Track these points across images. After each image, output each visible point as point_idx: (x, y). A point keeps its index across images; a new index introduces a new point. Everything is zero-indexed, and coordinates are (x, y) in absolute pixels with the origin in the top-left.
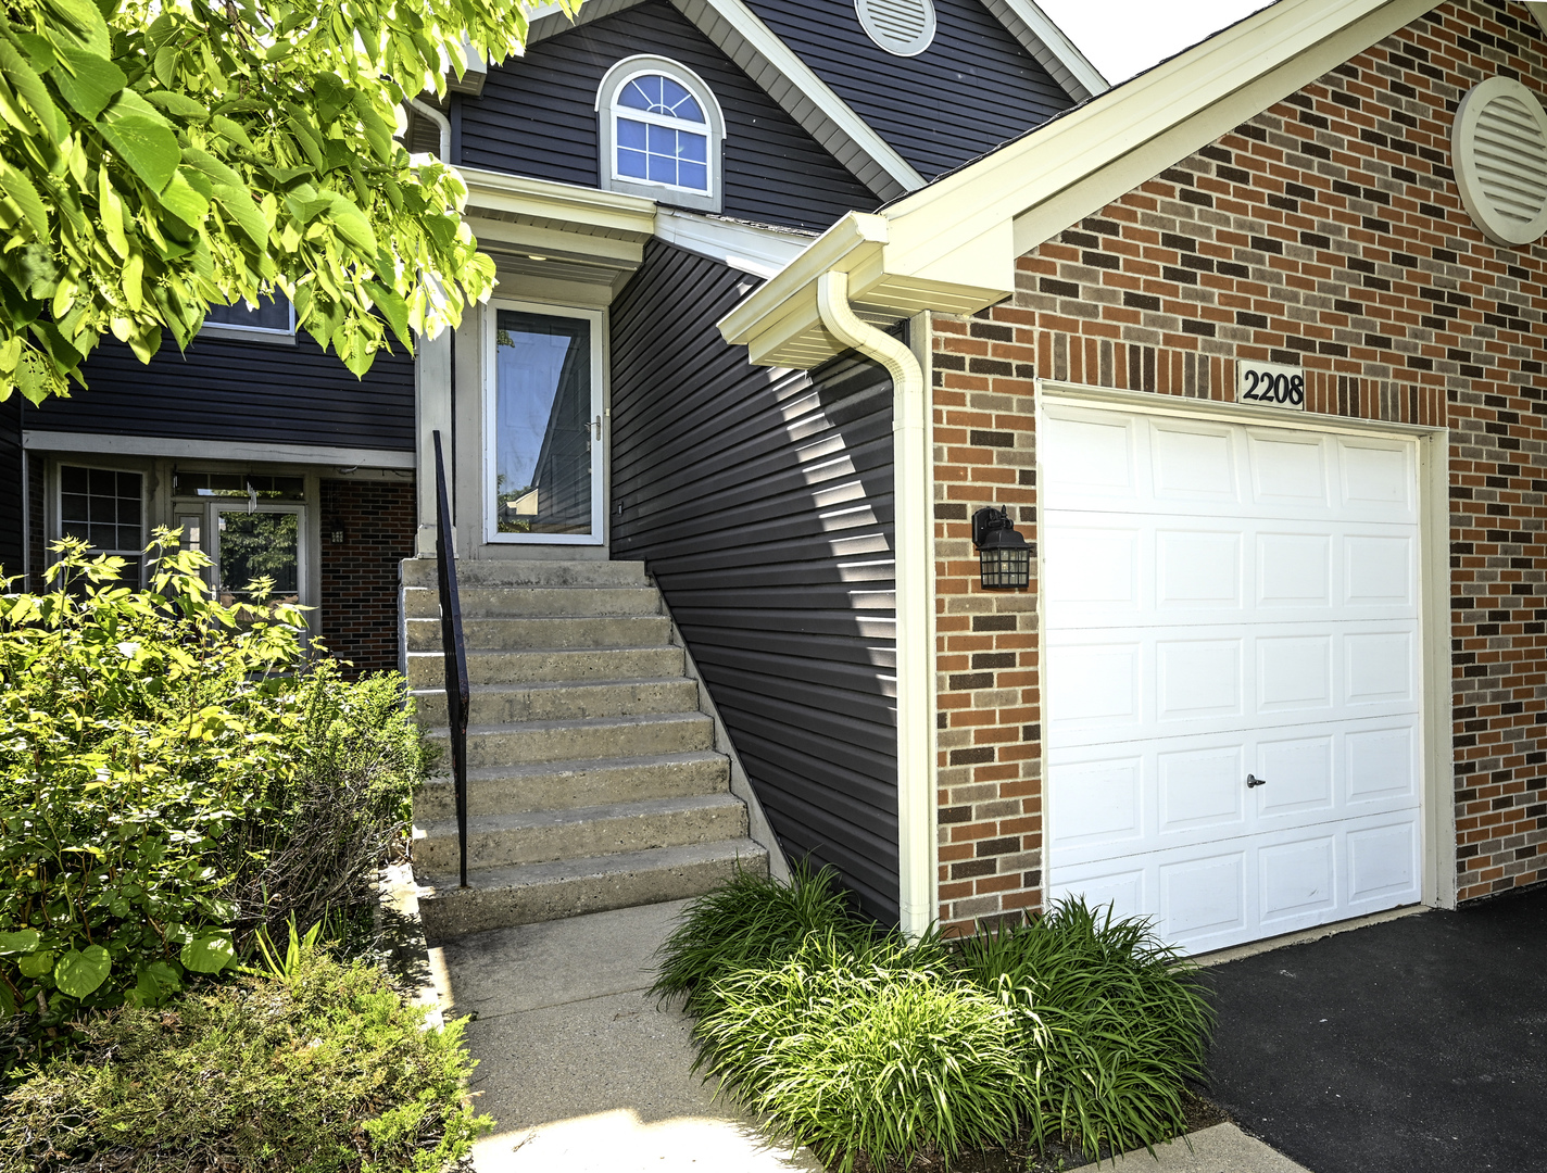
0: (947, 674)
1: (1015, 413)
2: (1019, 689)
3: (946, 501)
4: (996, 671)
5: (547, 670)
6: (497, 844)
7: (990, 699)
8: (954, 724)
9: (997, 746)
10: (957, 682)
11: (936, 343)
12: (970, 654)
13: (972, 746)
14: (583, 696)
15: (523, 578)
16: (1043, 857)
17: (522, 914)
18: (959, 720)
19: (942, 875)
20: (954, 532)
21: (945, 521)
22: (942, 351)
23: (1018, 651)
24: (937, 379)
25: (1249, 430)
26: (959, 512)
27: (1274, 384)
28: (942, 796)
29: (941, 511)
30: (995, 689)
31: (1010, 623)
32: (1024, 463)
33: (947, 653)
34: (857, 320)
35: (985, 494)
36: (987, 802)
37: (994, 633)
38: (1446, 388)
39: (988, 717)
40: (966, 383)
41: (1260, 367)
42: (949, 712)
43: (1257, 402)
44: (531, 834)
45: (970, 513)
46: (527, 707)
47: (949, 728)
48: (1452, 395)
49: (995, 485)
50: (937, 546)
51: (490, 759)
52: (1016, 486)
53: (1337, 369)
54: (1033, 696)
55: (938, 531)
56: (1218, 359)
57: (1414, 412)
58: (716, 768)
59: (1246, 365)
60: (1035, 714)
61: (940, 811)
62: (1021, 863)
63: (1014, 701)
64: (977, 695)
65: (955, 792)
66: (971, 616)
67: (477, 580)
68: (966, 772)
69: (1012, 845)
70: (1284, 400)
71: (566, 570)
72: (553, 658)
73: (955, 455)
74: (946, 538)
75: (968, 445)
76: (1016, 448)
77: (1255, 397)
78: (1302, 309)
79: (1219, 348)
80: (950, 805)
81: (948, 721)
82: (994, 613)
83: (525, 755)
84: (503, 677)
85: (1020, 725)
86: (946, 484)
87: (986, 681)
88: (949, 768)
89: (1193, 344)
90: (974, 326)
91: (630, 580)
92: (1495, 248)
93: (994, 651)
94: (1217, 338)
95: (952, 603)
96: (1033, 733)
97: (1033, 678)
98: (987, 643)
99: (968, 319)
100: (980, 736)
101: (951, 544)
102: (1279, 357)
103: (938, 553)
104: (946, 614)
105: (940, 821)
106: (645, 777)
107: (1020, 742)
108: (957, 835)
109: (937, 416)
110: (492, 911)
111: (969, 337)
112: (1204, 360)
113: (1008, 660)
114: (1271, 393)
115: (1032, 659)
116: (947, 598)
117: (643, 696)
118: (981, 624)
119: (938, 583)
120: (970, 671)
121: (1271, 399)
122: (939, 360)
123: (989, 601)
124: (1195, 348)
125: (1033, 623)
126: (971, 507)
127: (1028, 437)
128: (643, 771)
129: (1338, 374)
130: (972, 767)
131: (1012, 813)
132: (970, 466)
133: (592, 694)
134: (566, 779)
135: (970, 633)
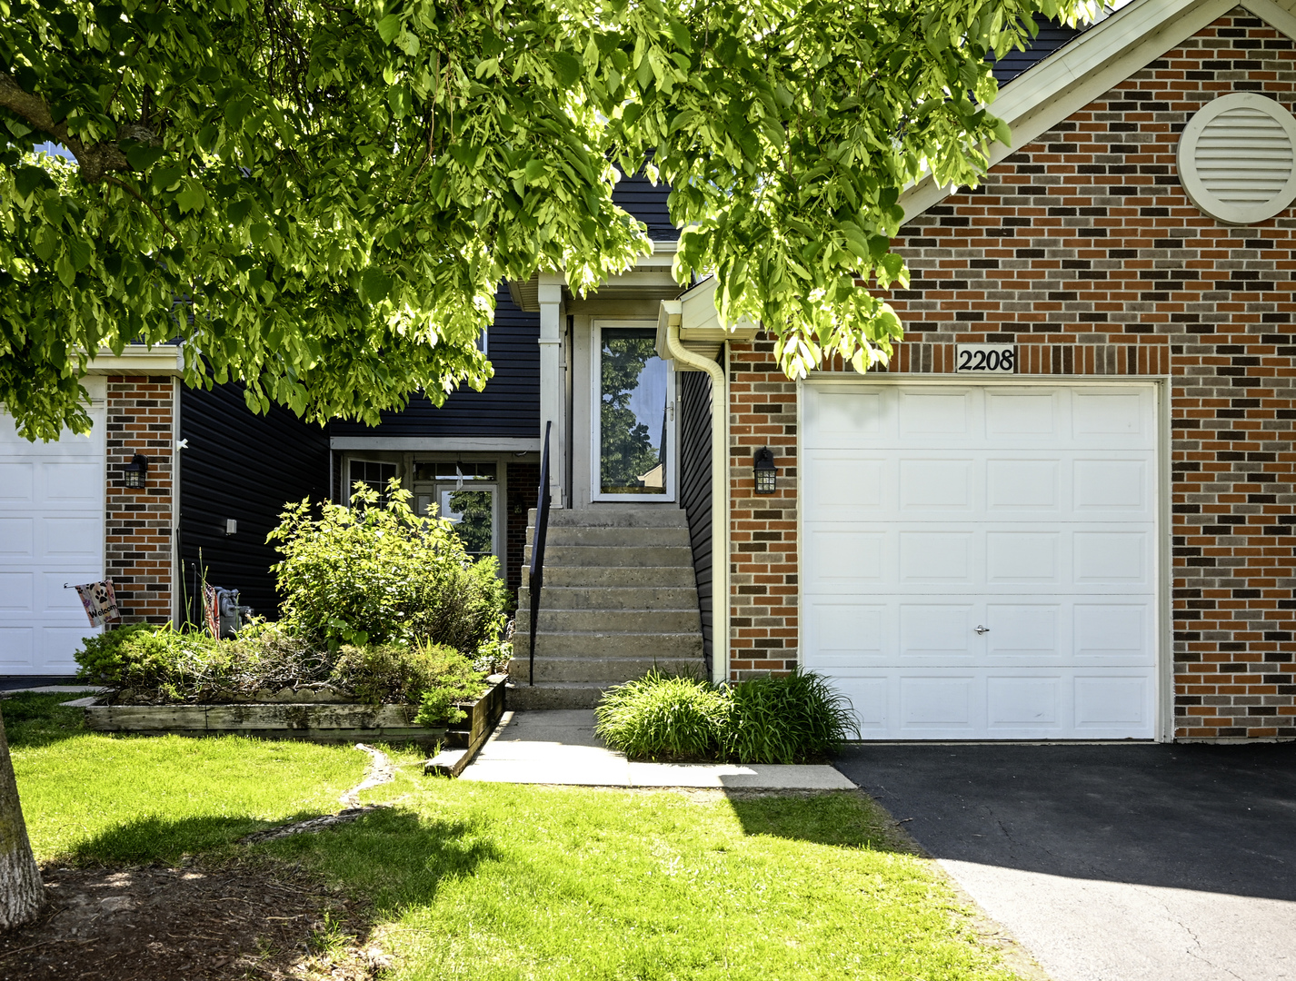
0: (737, 543)
1: (783, 393)
2: (784, 554)
3: (737, 445)
4: (768, 543)
5: (604, 579)
6: (553, 668)
7: (764, 558)
8: (741, 570)
9: (768, 586)
10: (743, 548)
11: (732, 357)
12: (752, 532)
13: (753, 584)
14: (622, 594)
15: (603, 521)
16: (798, 653)
17: (560, 704)
18: (743, 569)
19: (733, 654)
20: (742, 463)
21: (737, 457)
22: (736, 361)
23: (783, 531)
24: (732, 378)
25: (986, 389)
26: (746, 451)
27: (986, 357)
28: (733, 611)
29: (734, 451)
30: (768, 553)
31: (778, 515)
32: (788, 422)
33: (737, 531)
34: (684, 351)
35: (764, 441)
36: (761, 617)
37: (768, 521)
38: (1170, 344)
39: (764, 568)
40: (751, 378)
41: (973, 348)
42: (738, 564)
43: (972, 371)
44: (572, 665)
45: (752, 452)
46: (587, 599)
47: (738, 573)
48: (1177, 350)
49: (769, 435)
50: (731, 471)
51: (559, 627)
52: (783, 435)
53: (1050, 341)
54: (793, 558)
55: (732, 462)
56: (940, 346)
57: (1132, 365)
58: (694, 640)
59: (962, 347)
60: (795, 568)
61: (732, 619)
62: (783, 655)
63: (780, 560)
64: (756, 556)
65: (741, 609)
66: (752, 510)
67: (573, 523)
68: (749, 598)
69: (778, 644)
70: (995, 368)
71: (631, 516)
72: (609, 570)
73: (743, 419)
74: (737, 466)
75: (752, 413)
76: (784, 413)
77: (969, 368)
78: (1017, 304)
79: (941, 338)
80: (738, 616)
81: (738, 569)
82: (768, 509)
83: (580, 626)
84: (577, 582)
85: (784, 575)
86: (737, 436)
87: (762, 548)
88: (737, 595)
89: (919, 338)
90: (756, 345)
91: (676, 523)
92: (1229, 229)
93: (767, 531)
94: (939, 332)
95: (741, 503)
96: (793, 579)
97: (794, 547)
98: (762, 526)
99: (753, 341)
100: (757, 579)
101: (740, 470)
102: (992, 339)
103: (732, 475)
104: (737, 509)
105: (732, 625)
106: (648, 642)
107: (784, 584)
108: (742, 633)
109: (733, 398)
110: (544, 700)
111: (754, 352)
112: (927, 348)
113: (777, 536)
114: (984, 364)
115: (793, 536)
116: (738, 500)
117: (660, 596)
118: (758, 515)
119: (732, 491)
120: (752, 542)
121: (983, 368)
122: (734, 367)
123: (764, 502)
124: (921, 340)
125: (794, 515)
126: (753, 448)
127: (791, 406)
128: (647, 637)
129: (1051, 345)
130: (752, 596)
131: (778, 625)
132: (753, 425)
133: (627, 593)
134: (599, 639)
135: (752, 520)
